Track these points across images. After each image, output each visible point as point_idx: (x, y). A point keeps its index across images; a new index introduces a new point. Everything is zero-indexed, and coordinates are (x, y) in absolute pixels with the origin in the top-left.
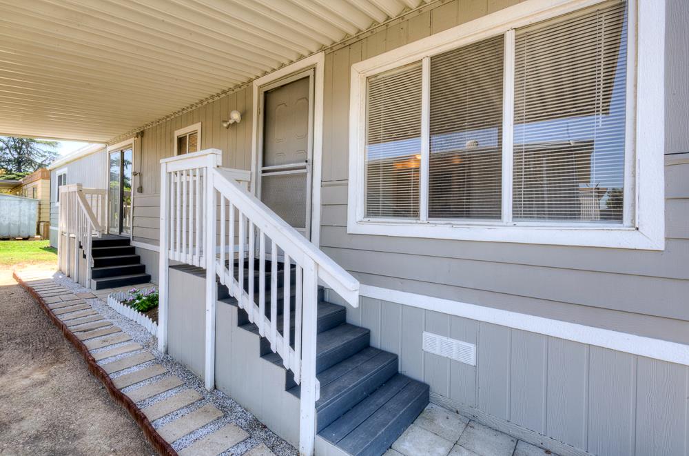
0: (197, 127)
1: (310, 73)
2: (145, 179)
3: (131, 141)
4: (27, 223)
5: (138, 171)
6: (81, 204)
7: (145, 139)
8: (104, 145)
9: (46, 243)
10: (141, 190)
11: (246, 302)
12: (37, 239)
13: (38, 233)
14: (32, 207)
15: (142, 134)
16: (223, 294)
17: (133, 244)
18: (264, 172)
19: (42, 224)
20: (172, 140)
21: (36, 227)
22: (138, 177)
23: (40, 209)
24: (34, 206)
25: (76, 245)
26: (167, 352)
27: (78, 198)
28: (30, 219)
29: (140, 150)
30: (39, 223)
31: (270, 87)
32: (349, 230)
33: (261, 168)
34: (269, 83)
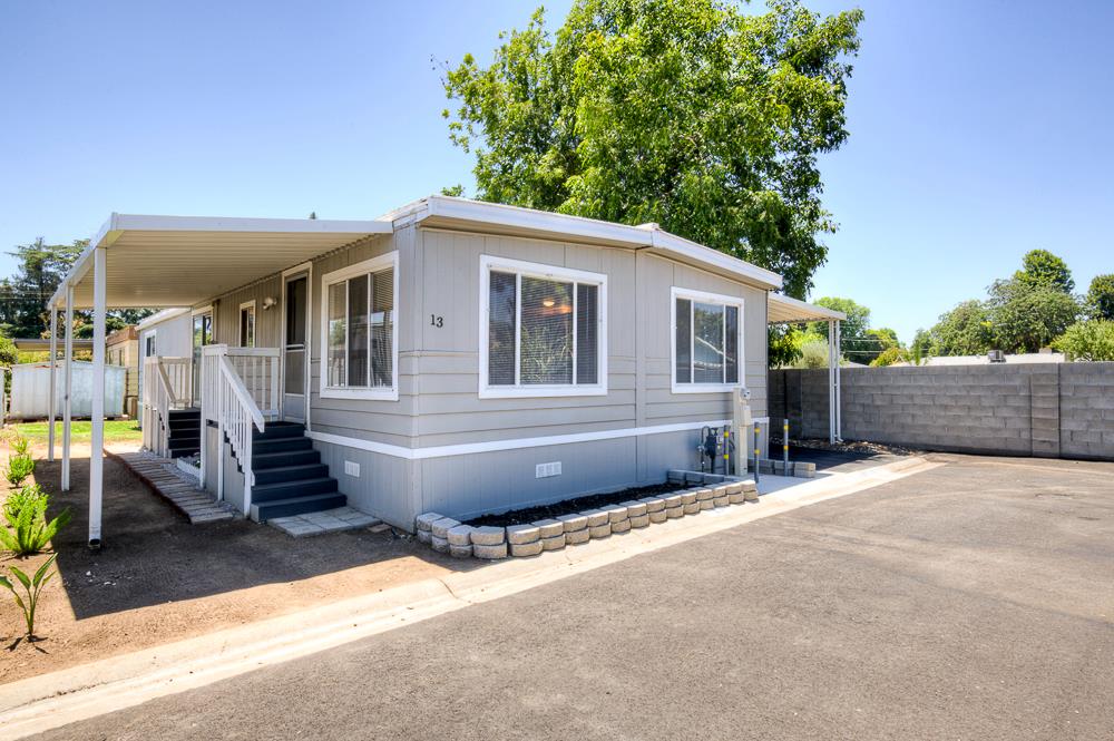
0: (252, 303)
1: (306, 275)
3: (211, 308)
4: (112, 397)
7: (221, 308)
8: (188, 309)
9: (134, 423)
11: (233, 440)
12: (125, 419)
13: (126, 412)
14: (118, 378)
15: (217, 303)
16: (226, 439)
18: (288, 349)
19: (130, 399)
20: (239, 314)
21: (122, 403)
23: (127, 379)
24: (121, 375)
25: (157, 418)
27: (158, 370)
28: (116, 392)
30: (127, 397)
31: (289, 280)
32: (321, 396)
33: (286, 346)
34: (289, 277)
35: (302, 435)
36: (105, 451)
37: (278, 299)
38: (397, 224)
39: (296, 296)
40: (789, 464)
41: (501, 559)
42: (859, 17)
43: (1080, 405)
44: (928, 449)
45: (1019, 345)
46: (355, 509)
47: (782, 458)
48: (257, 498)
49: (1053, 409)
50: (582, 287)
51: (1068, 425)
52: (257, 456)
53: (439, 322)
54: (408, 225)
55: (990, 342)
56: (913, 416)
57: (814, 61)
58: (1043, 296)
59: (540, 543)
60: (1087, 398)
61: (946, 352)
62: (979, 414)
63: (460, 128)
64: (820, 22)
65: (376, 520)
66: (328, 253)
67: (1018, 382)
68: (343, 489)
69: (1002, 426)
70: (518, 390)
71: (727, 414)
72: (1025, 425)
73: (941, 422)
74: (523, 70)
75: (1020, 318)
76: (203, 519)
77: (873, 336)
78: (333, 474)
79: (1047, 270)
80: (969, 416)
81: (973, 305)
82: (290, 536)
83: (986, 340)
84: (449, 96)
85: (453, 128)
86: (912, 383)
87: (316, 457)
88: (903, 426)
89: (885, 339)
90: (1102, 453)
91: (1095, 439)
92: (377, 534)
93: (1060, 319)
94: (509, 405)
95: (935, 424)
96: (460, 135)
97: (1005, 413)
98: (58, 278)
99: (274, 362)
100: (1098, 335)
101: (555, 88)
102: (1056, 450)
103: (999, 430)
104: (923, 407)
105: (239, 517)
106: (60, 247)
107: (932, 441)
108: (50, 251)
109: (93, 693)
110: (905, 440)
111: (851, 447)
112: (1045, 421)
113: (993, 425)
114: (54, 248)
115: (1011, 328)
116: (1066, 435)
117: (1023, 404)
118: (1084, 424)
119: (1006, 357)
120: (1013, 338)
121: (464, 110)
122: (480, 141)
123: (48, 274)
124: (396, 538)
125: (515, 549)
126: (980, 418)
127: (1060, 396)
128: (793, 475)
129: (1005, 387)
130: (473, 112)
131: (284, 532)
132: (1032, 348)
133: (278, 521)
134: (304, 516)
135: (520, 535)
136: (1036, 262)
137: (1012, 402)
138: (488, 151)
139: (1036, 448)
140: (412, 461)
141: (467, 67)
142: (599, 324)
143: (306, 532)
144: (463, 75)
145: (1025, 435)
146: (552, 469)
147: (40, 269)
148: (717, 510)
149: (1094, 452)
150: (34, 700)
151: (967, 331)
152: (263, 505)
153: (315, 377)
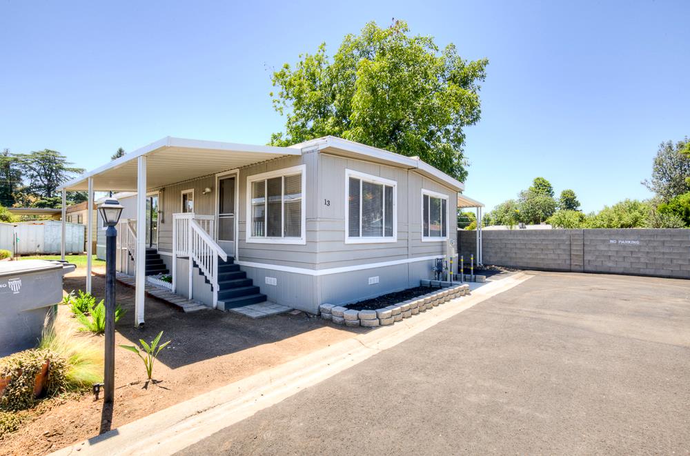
0: (192, 191)
1: (235, 176)
2: (165, 215)
3: (157, 192)
5: (161, 210)
6: (130, 230)
7: (165, 193)
10: (163, 221)
11: (201, 266)
12: (86, 254)
13: (85, 250)
15: (163, 190)
16: (195, 265)
17: (159, 253)
18: (221, 216)
20: (180, 196)
21: (83, 246)
22: (161, 214)
23: (85, 232)
25: (127, 254)
26: (176, 292)
27: (128, 227)
28: (79, 239)
29: (163, 198)
31: (222, 178)
32: (247, 242)
33: (218, 215)
34: (221, 177)
35: (233, 263)
36: (93, 273)
37: (213, 189)
38: (304, 150)
39: (226, 188)
40: (473, 276)
41: (377, 327)
42: (486, 63)
43: (593, 249)
44: (523, 269)
45: (531, 221)
46: (274, 302)
47: (470, 273)
48: (221, 297)
49: (580, 250)
50: (386, 187)
51: (588, 257)
52: (220, 274)
53: (328, 203)
54: (313, 151)
55: (519, 219)
56: (516, 253)
57: (465, 83)
58: (541, 199)
59: (393, 318)
60: (596, 245)
61: (499, 223)
62: (546, 252)
63: (279, 102)
64: (467, 65)
65: (289, 308)
66: (252, 164)
67: (565, 238)
68: (263, 291)
69: (557, 258)
70: (362, 240)
71: (442, 252)
72: (568, 258)
73: (529, 256)
74: (313, 75)
75: (532, 208)
76: (190, 310)
77: (466, 215)
78: (255, 284)
79: (543, 187)
80: (542, 253)
81: (512, 202)
82: (250, 318)
83: (518, 218)
84: (274, 85)
85: (274, 102)
86: (515, 238)
87: (244, 275)
88: (511, 258)
89: (471, 217)
90: (602, 270)
91: (599, 264)
92: (296, 315)
93: (549, 210)
94: (358, 247)
95: (526, 257)
96: (279, 106)
97: (559, 252)
98: (21, 173)
99: (211, 223)
100: (566, 216)
101: (331, 85)
102: (582, 269)
103: (555, 260)
104: (520, 249)
105: (210, 308)
106: (22, 155)
107: (525, 265)
108: (15, 157)
109: (217, 410)
110: (512, 264)
111: (488, 268)
112: (577, 255)
113: (554, 258)
114: (18, 155)
115: (528, 213)
116: (586, 262)
117: (568, 248)
118: (594, 257)
119: (526, 226)
120: (529, 217)
121: (282, 93)
122: (290, 109)
123: (14, 170)
124: (309, 317)
125: (383, 322)
126: (547, 254)
127: (584, 244)
128: (475, 281)
129: (559, 240)
130: (288, 94)
131: (245, 316)
132: (537, 222)
133: (236, 310)
134: (248, 307)
135: (385, 314)
136: (538, 182)
137: (562, 247)
138: (293, 115)
139: (573, 268)
140: (317, 276)
141: (285, 70)
142: (393, 206)
143: (258, 315)
144: (283, 75)
145: (568, 262)
146: (374, 280)
147: (9, 167)
148: (457, 299)
149: (599, 270)
150: (186, 417)
151: (508, 214)
152: (227, 301)
153: (243, 232)
